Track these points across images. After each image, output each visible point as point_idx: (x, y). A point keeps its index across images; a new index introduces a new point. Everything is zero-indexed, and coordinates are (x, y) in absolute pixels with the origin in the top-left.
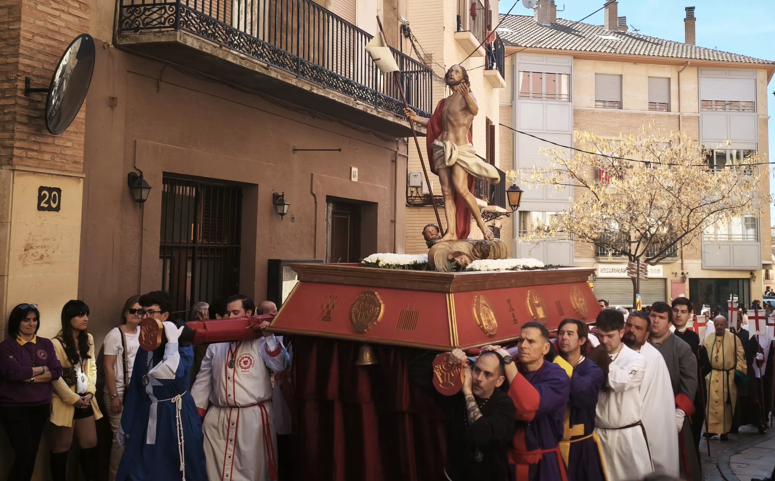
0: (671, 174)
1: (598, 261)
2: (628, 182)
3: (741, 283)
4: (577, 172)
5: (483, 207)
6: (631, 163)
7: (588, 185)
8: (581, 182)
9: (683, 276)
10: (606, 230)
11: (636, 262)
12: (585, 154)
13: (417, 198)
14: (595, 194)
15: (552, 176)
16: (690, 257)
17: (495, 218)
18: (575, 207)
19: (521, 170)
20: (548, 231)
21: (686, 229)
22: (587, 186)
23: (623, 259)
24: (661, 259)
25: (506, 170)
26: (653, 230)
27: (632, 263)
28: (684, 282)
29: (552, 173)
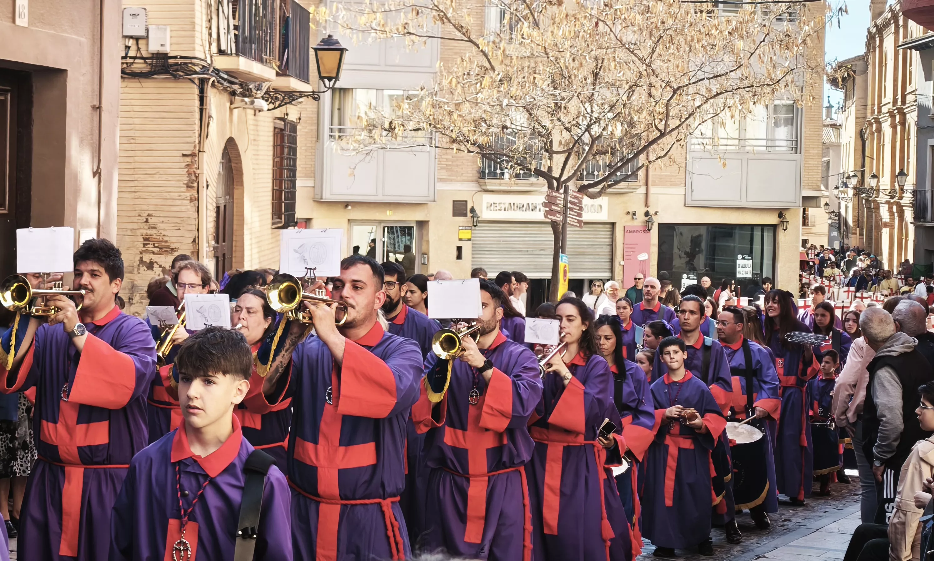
0: (639, 17)
1: (484, 187)
2: (552, 32)
3: (757, 234)
4: (451, 10)
5: (267, 81)
7: (473, 37)
8: (460, 31)
9: (647, 218)
10: (504, 127)
11: (562, 191)
13: (137, 61)
14: (486, 55)
15: (402, 18)
16: (663, 182)
17: (290, 103)
18: (445, 82)
19: (340, 6)
20: (391, 129)
21: (661, 126)
22: (471, 41)
23: (532, 185)
24: (610, 186)
25: (309, 5)
26: (596, 130)
27: (554, 194)
28: (649, 230)
29: (402, 14)
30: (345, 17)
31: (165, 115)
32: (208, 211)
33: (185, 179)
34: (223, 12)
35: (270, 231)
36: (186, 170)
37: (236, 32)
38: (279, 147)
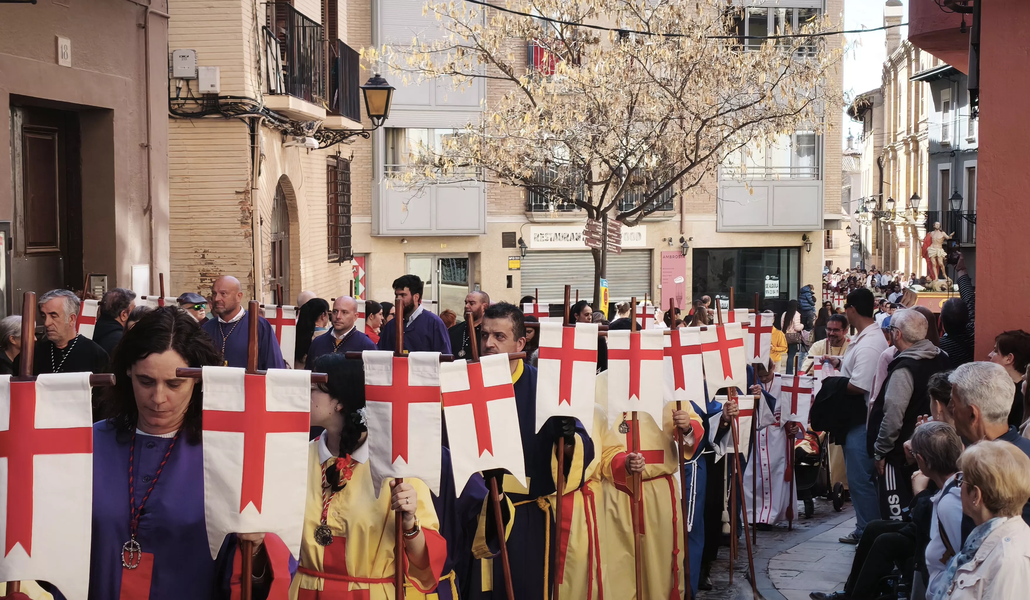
0: (669, 54)
1: (531, 219)
2: (589, 69)
3: (784, 256)
4: (494, 50)
5: (318, 120)
6: (596, 33)
7: (515, 76)
8: (503, 70)
9: (682, 244)
10: (547, 161)
11: (601, 220)
12: (511, 17)
13: (188, 101)
14: (529, 94)
15: (448, 59)
16: (697, 210)
17: (341, 141)
18: (490, 119)
19: (388, 48)
20: (441, 165)
21: (692, 157)
22: (513, 79)
23: (575, 215)
24: (646, 214)
25: (359, 47)
26: (632, 161)
27: (594, 223)
28: (684, 255)
29: (448, 54)
30: (394, 58)
31: (217, 154)
32: (263, 246)
33: (240, 215)
34: (272, 53)
35: (327, 265)
36: (240, 207)
37: (285, 73)
38: (333, 184)
